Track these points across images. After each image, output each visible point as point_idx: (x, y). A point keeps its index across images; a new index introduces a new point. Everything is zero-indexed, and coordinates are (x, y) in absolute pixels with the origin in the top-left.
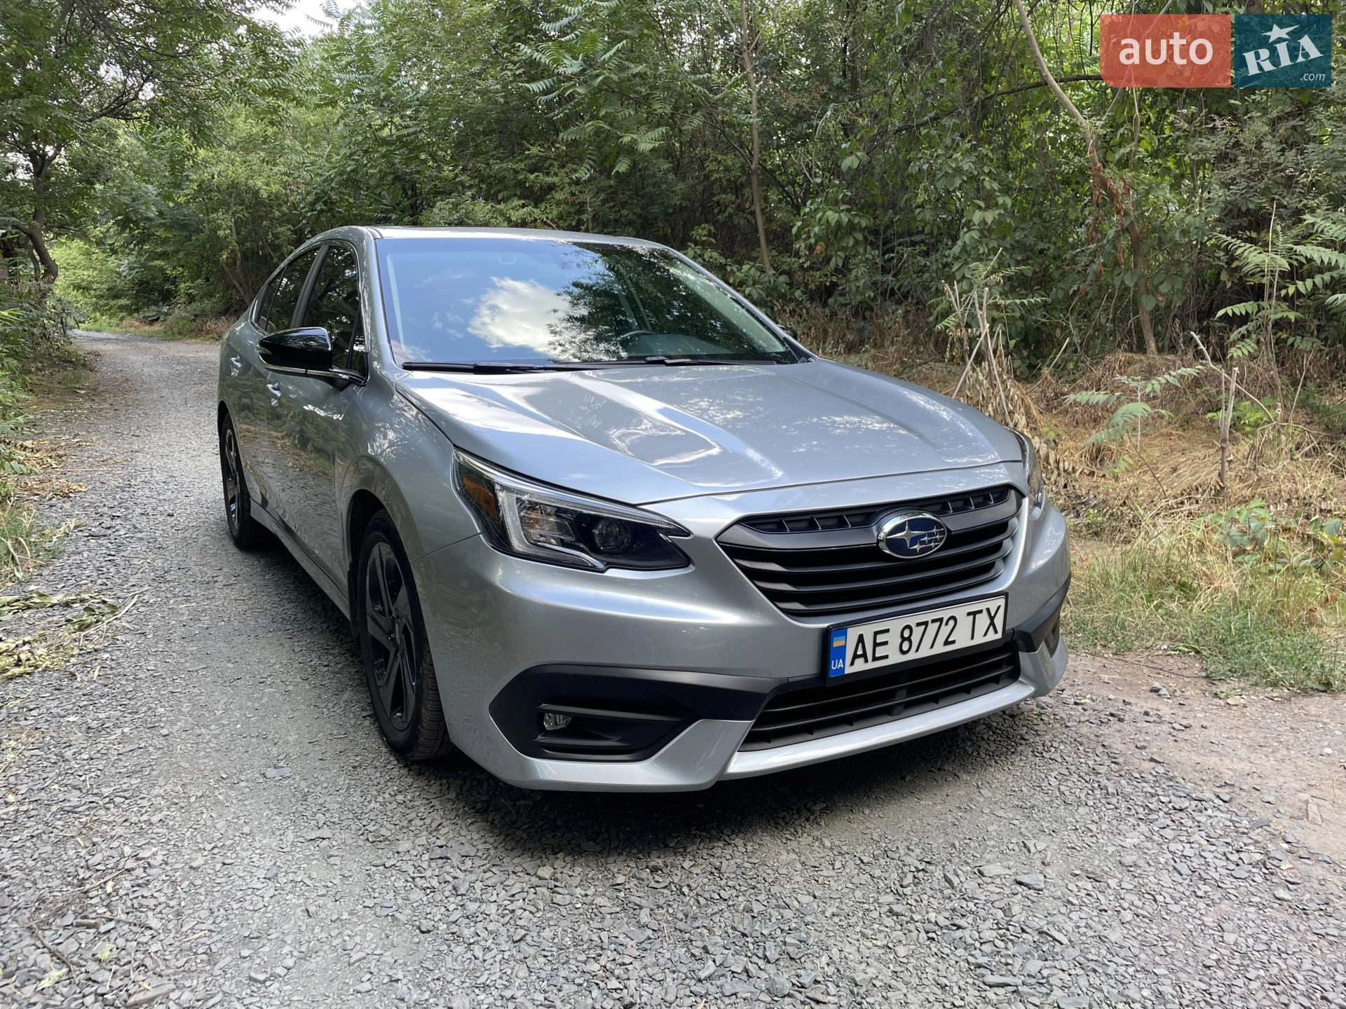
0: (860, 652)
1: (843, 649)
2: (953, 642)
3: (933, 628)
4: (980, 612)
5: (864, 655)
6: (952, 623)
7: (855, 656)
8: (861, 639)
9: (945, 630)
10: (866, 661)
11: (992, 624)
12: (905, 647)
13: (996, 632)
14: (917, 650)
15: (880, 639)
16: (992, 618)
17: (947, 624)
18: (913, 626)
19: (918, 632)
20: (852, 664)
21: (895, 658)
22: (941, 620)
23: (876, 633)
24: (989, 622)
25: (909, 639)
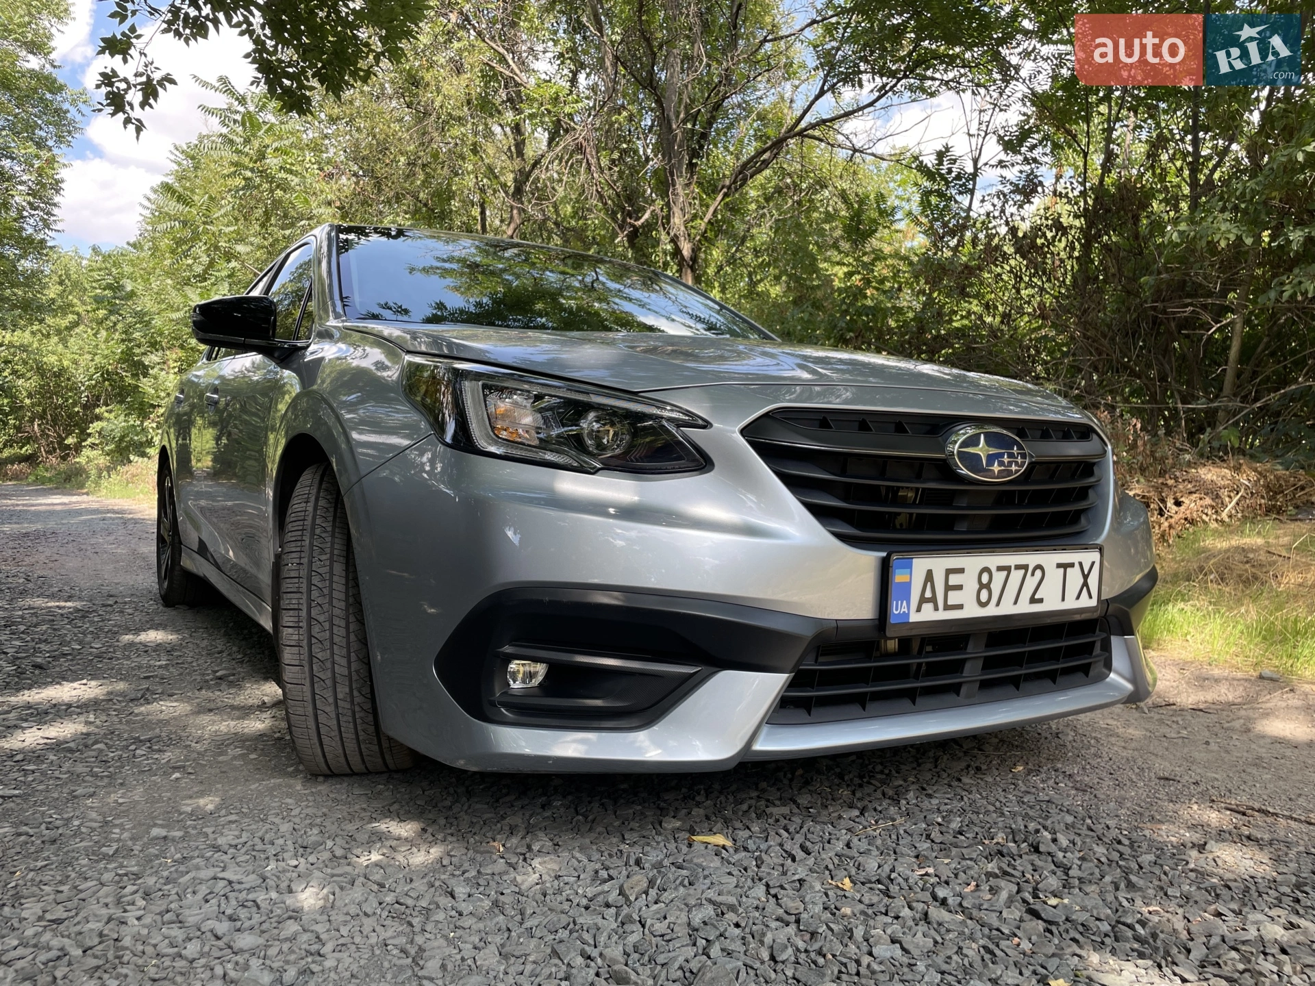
0: (928, 594)
1: (907, 586)
2: (1041, 601)
3: (1016, 576)
4: (1072, 565)
5: (933, 600)
6: (1038, 573)
7: (923, 600)
8: (929, 576)
9: (1031, 583)
10: (936, 609)
11: (1085, 584)
12: (984, 596)
13: (1090, 597)
14: (998, 604)
15: (954, 580)
16: (1086, 577)
17: (1033, 574)
18: (994, 570)
19: (999, 577)
20: (919, 610)
21: (972, 611)
22: (1025, 567)
23: (949, 572)
24: (1082, 581)
25: (988, 586)
